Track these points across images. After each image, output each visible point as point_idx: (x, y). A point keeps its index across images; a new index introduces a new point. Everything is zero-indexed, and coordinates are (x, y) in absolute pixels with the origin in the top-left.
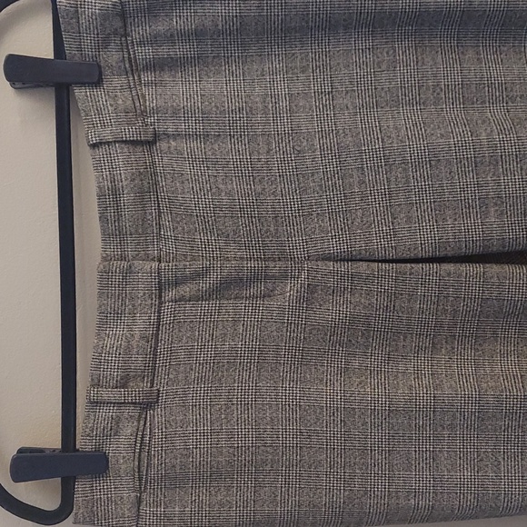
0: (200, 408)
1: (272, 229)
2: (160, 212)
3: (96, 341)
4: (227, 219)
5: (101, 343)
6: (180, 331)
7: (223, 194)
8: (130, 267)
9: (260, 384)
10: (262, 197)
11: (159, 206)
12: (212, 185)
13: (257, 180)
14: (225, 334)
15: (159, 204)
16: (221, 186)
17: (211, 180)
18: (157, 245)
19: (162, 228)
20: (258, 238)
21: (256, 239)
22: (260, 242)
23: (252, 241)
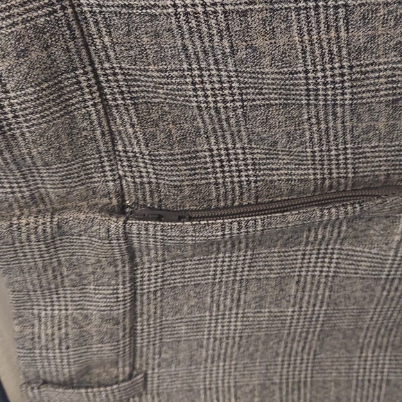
0: (217, 392)
1: (381, 126)
2: (106, 107)
3: (17, 328)
4: (273, 110)
5: (28, 331)
6: (176, 299)
7: (266, 61)
8: (59, 227)
9: (322, 355)
10: (366, 59)
11: (102, 95)
12: (236, 42)
13: (356, 16)
14: (262, 298)
15: (100, 89)
16: (259, 42)
17: (236, 27)
18: (112, 170)
19: (118, 138)
20: (345, 143)
21: (340, 147)
22: (349, 151)
23: (329, 150)
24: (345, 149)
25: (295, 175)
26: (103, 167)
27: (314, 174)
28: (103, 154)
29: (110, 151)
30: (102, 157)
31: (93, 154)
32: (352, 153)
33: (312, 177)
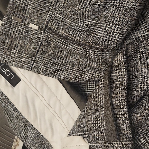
18: (51, 11)
19: (59, 3)
20: (118, 25)
21: (116, 26)
22: (119, 29)
23: (112, 26)
24: (118, 28)
25: (96, 35)
26: (50, 9)
27: (103, 36)
28: (52, 5)
29: (54, 5)
30: (51, 5)
31: (50, 3)
32: (120, 31)
33: (102, 37)
